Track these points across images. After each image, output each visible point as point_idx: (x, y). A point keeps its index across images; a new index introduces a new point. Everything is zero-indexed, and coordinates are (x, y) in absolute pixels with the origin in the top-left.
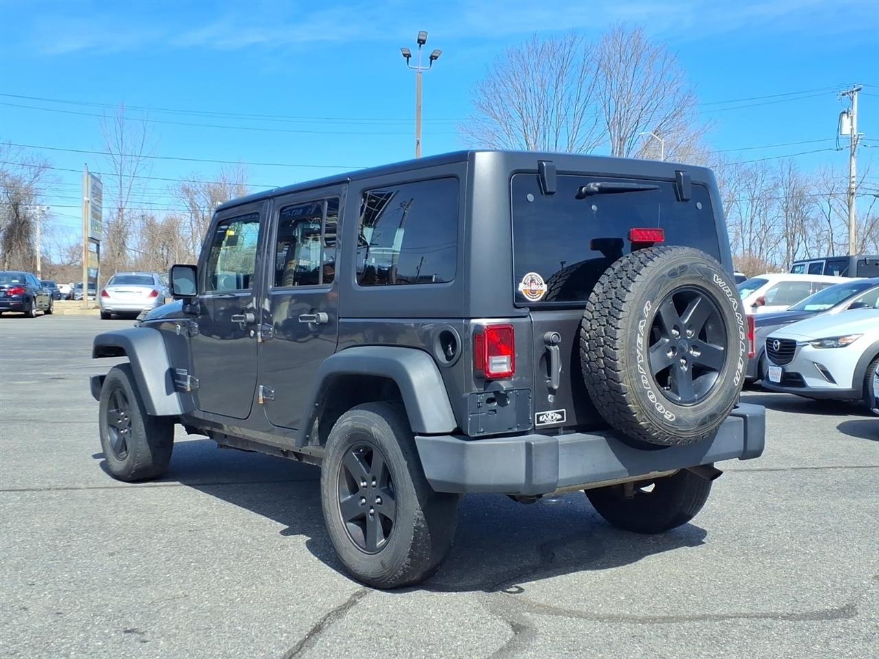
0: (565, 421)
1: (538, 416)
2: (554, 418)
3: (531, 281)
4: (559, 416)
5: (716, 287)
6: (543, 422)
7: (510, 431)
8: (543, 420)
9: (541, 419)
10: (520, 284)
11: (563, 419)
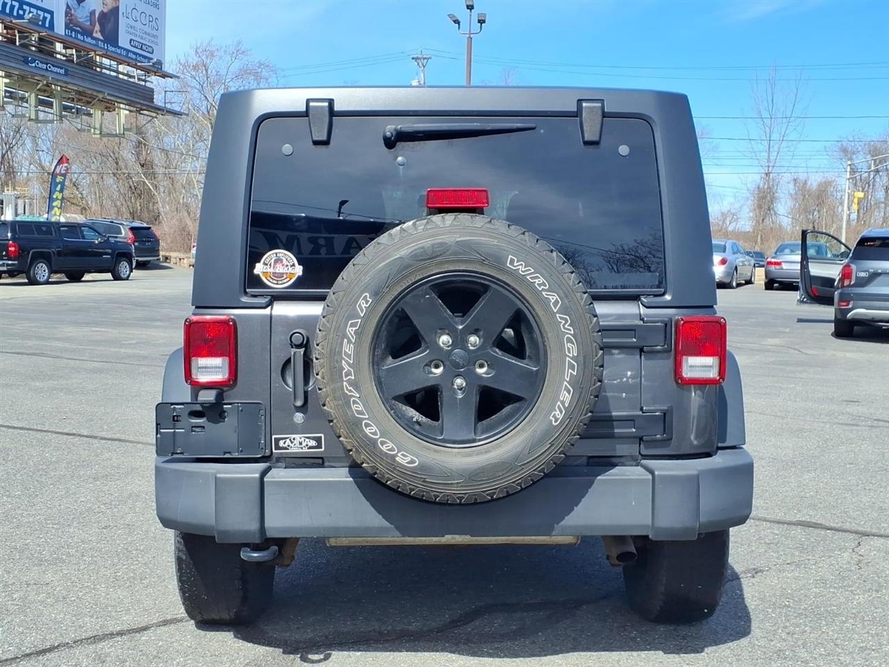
0: (323, 449)
1: (277, 440)
2: (304, 444)
3: (276, 262)
4: (313, 443)
5: (514, 274)
6: (286, 448)
7: (227, 456)
8: (286, 445)
9: (281, 443)
10: (257, 265)
11: (319, 446)
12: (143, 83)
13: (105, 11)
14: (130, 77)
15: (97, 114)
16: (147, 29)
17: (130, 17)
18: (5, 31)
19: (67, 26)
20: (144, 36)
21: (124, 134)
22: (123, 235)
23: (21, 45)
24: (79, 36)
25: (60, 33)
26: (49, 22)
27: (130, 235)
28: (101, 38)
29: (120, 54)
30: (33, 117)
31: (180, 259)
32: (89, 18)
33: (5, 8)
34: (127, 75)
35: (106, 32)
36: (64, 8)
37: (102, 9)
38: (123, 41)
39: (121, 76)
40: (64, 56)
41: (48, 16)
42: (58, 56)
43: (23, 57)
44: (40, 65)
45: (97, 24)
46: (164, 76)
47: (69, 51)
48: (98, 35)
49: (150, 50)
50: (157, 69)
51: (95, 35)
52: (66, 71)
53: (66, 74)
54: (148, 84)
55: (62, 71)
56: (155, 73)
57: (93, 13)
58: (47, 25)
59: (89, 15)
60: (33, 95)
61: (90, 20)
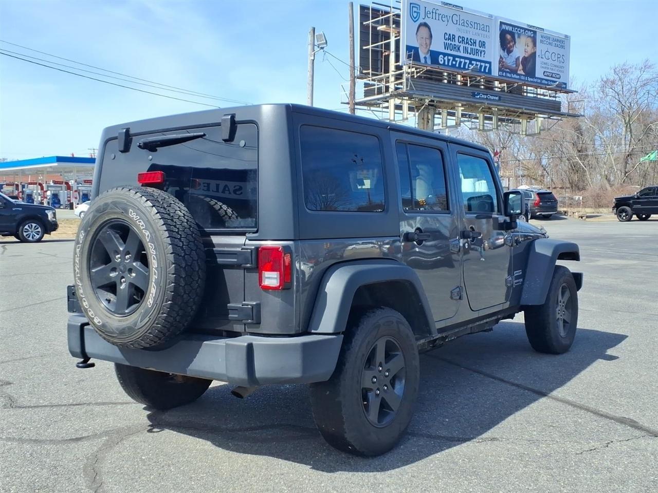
5: (131, 219)
12: (554, 99)
13: (526, 56)
14: (545, 96)
15: (524, 122)
16: (556, 63)
17: (544, 57)
18: (462, 79)
19: (500, 70)
20: (554, 68)
21: (540, 133)
22: (533, 198)
23: (470, 86)
24: (508, 75)
25: (495, 75)
26: (489, 69)
27: (537, 198)
28: (524, 74)
29: (537, 82)
30: (481, 128)
31: (573, 213)
32: (515, 62)
33: (461, 66)
34: (543, 95)
35: (527, 69)
36: (498, 58)
37: (524, 55)
38: (539, 73)
39: (539, 96)
40: (499, 88)
41: (488, 65)
42: (496, 89)
43: (472, 93)
44: (483, 96)
45: (521, 65)
46: (567, 92)
47: (503, 85)
48: (522, 72)
49: (558, 76)
50: (563, 88)
51: (519, 72)
52: (500, 97)
53: (500, 99)
54: (557, 99)
55: (497, 98)
56: (560, 91)
57: (518, 59)
58: (487, 71)
59: (515, 60)
60: (482, 115)
61: (516, 64)
